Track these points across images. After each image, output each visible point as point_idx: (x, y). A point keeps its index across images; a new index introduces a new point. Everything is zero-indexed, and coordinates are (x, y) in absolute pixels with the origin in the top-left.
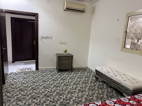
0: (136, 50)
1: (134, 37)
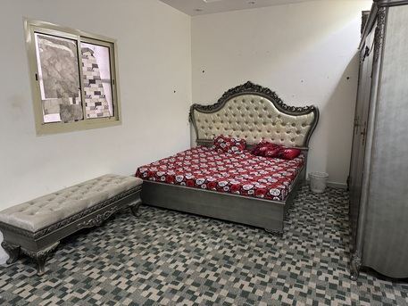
0: (76, 121)
1: (62, 91)
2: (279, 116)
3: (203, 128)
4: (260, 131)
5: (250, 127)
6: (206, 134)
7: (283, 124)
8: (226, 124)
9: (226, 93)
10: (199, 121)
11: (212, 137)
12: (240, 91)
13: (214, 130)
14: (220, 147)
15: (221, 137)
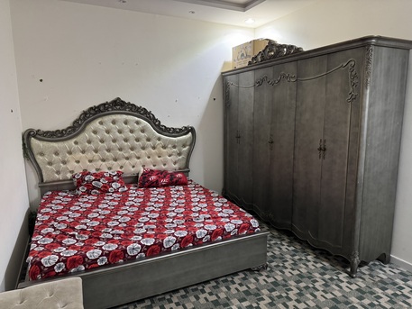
2: (159, 139)
3: (50, 164)
4: (138, 158)
5: (126, 155)
6: (58, 172)
7: (164, 147)
8: (90, 155)
9: (85, 113)
10: (42, 154)
11: (69, 176)
12: (107, 109)
13: (72, 165)
14: (94, 188)
15: (86, 173)
